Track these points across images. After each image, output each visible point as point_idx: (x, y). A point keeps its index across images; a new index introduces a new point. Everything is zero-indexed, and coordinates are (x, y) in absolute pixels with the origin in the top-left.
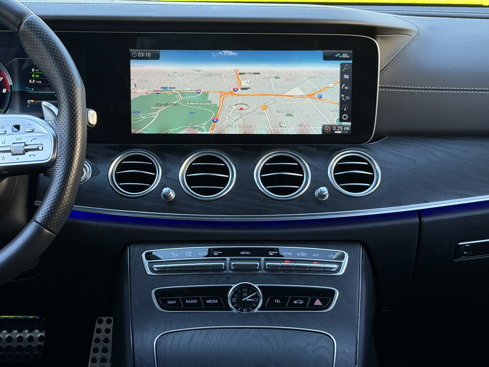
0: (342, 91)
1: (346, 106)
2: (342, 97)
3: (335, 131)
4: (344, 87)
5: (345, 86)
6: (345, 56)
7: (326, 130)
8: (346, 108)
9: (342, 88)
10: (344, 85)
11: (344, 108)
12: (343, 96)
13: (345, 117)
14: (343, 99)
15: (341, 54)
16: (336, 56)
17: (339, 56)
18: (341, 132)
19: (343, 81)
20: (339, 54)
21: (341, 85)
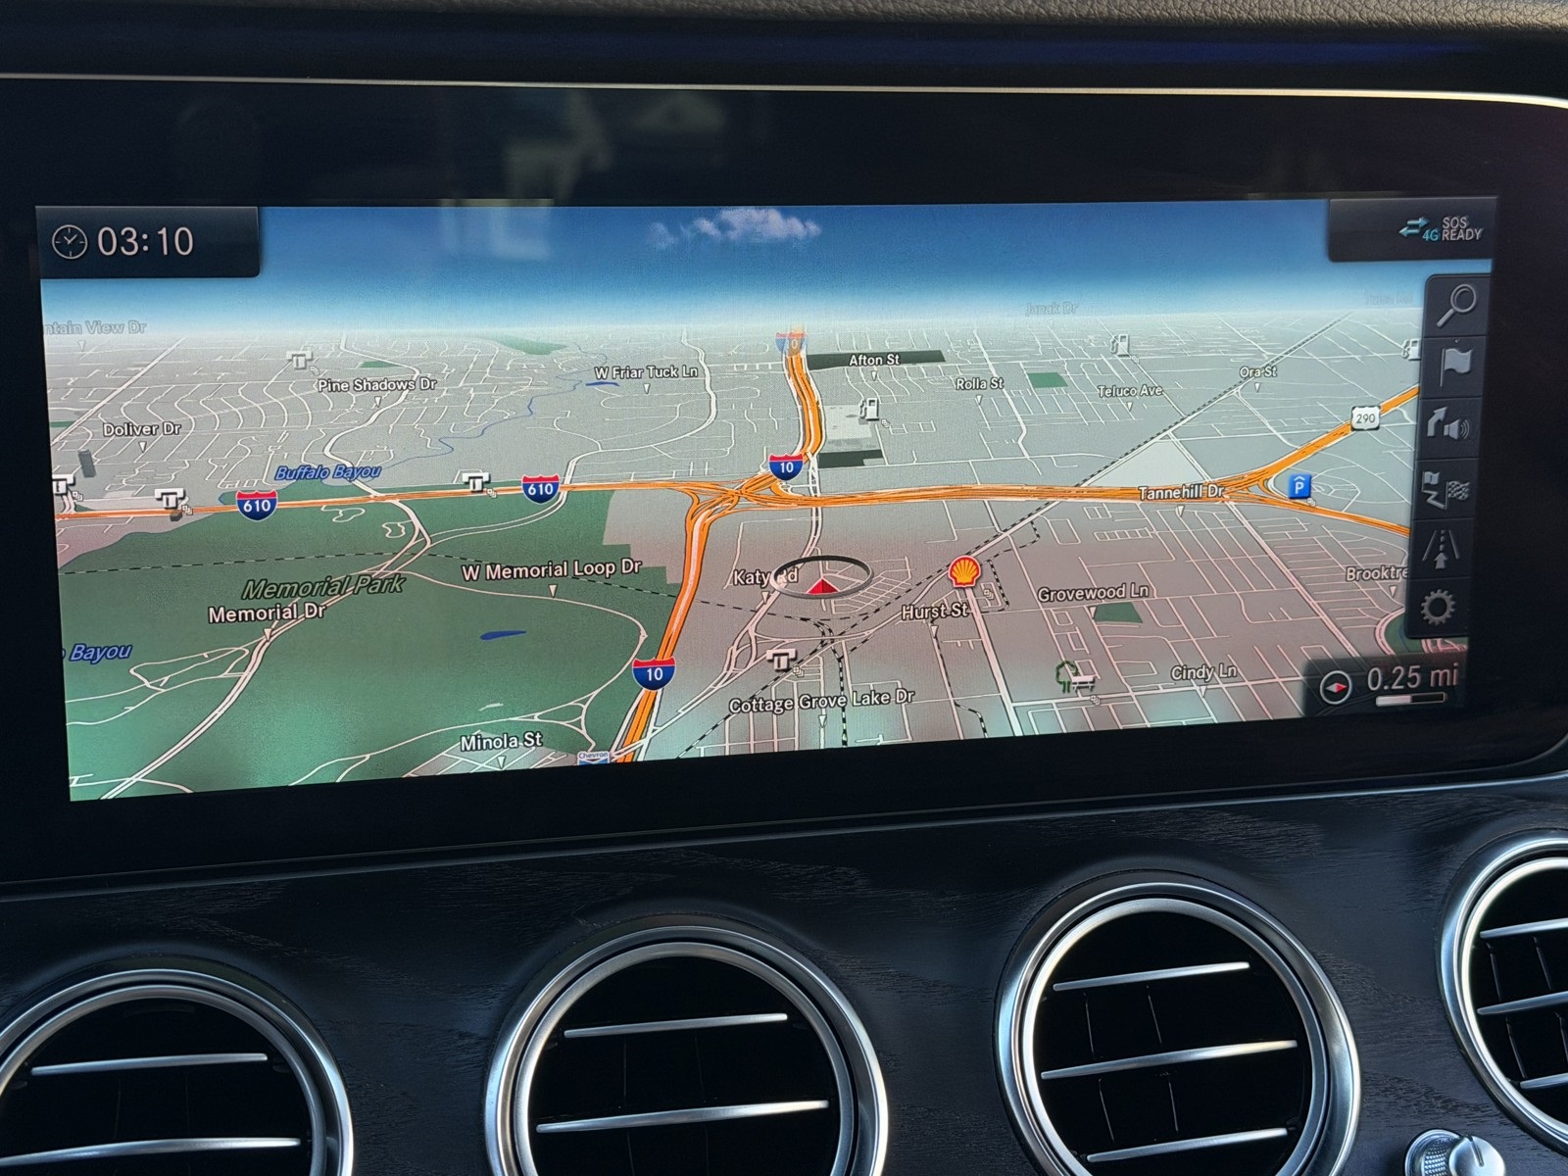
0: (1429, 452)
1: (1447, 542)
2: (1429, 486)
3: (1382, 693)
4: (1440, 425)
5: (1448, 419)
6: (1456, 229)
7: (1328, 694)
8: (1448, 552)
9: (1431, 432)
10: (1440, 413)
11: (1435, 553)
12: (1431, 478)
13: (1438, 607)
14: (1430, 500)
15: (1435, 222)
16: (1404, 231)
17: (1423, 229)
18: (1414, 699)
19: (1434, 388)
20: (1421, 222)
21: (1424, 415)
